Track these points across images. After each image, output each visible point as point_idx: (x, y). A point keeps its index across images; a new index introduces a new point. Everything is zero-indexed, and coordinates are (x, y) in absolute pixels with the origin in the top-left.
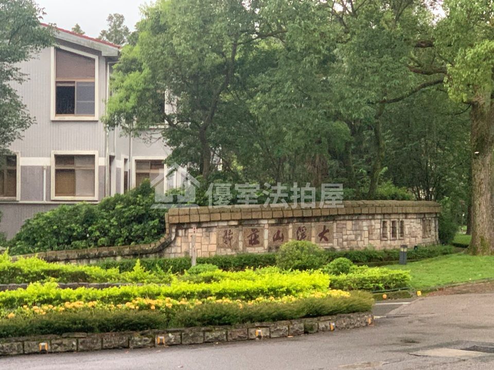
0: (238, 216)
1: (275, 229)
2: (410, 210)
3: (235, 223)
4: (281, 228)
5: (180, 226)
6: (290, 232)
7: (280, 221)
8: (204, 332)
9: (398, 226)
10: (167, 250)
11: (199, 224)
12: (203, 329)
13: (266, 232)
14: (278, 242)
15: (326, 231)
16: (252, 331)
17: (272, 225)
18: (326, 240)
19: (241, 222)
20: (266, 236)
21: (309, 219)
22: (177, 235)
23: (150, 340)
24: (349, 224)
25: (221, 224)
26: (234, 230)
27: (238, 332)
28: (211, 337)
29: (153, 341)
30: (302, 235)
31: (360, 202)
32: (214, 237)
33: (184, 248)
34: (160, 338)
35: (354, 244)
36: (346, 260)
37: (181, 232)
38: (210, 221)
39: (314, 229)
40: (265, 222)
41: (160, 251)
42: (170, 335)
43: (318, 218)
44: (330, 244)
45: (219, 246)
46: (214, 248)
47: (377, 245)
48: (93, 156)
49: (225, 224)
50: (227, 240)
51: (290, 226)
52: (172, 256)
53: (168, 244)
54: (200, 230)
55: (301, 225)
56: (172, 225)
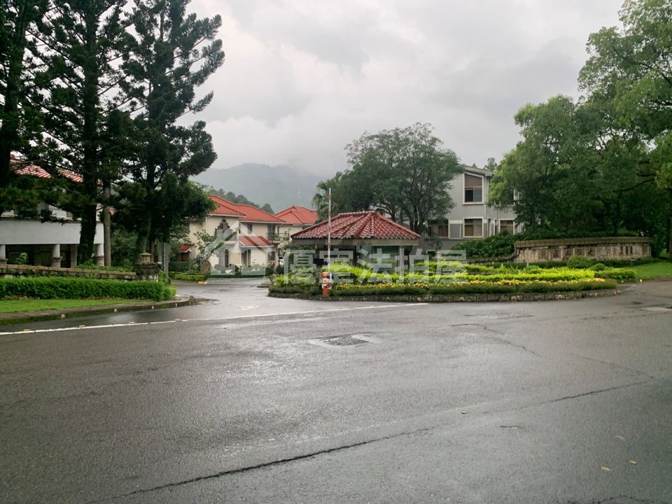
0: (549, 245)
1: (566, 250)
2: (635, 241)
3: (546, 248)
4: (569, 250)
5: (521, 249)
6: (574, 252)
7: (569, 246)
9: (629, 249)
10: (515, 259)
11: (530, 248)
13: (562, 252)
14: (567, 256)
15: (591, 251)
16: (556, 295)
17: (565, 248)
18: (592, 255)
19: (550, 247)
20: (562, 253)
21: (583, 246)
22: (520, 253)
24: (604, 248)
25: (540, 248)
26: (546, 251)
27: (550, 296)
30: (579, 253)
31: (610, 238)
32: (537, 254)
33: (523, 258)
34: (513, 297)
35: (606, 257)
36: (602, 264)
38: (535, 247)
39: (585, 250)
40: (561, 247)
41: (512, 259)
42: (518, 296)
43: (587, 246)
44: (593, 258)
45: (539, 258)
46: (537, 258)
47: (618, 258)
48: (481, 220)
49: (542, 248)
50: (543, 255)
51: (574, 249)
52: (518, 262)
53: (516, 257)
54: (530, 251)
55: (578, 248)
56: (517, 248)
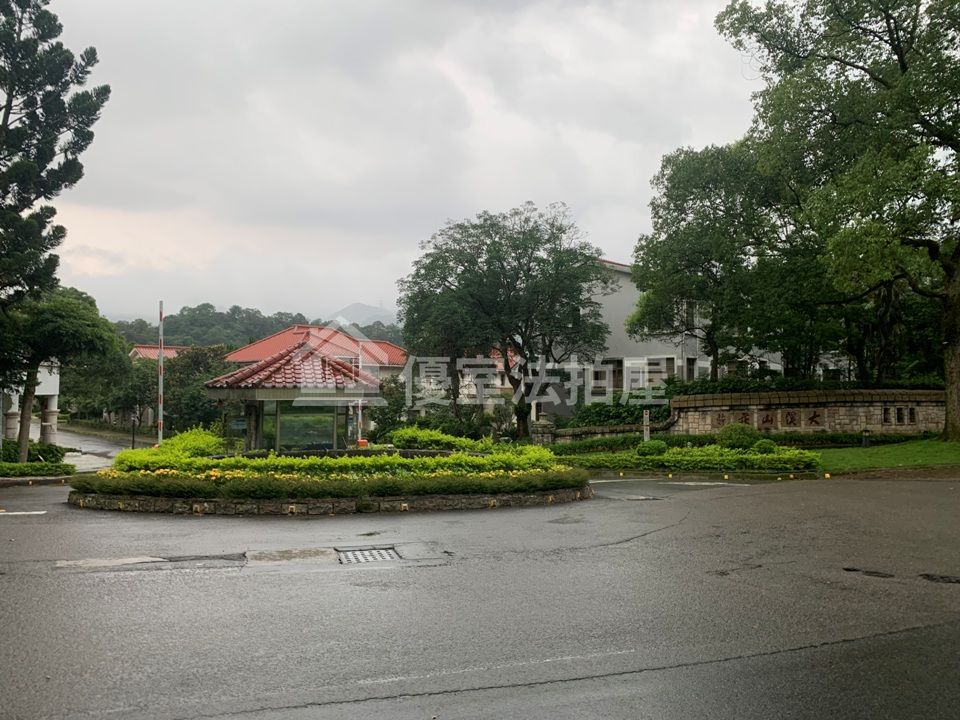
0: (729, 403)
1: (764, 413)
3: (727, 408)
4: (769, 413)
5: (681, 410)
6: (779, 416)
7: (768, 407)
8: (236, 504)
9: (906, 413)
10: (672, 429)
11: (696, 409)
12: (235, 501)
13: (756, 416)
14: (767, 425)
15: (815, 416)
16: (284, 506)
17: (761, 410)
18: (817, 423)
19: (732, 407)
20: (756, 419)
21: (798, 405)
22: (679, 417)
23: (188, 507)
24: (842, 411)
25: (714, 409)
26: (726, 414)
27: (270, 506)
28: (241, 509)
29: (191, 509)
30: (791, 421)
32: (709, 420)
33: (685, 427)
35: (848, 428)
36: (769, 441)
37: (682, 415)
38: (705, 406)
39: (803, 415)
40: (754, 407)
41: (667, 428)
42: (206, 504)
43: (807, 405)
44: (820, 428)
45: (713, 426)
46: (709, 427)
47: (877, 428)
48: (673, 359)
49: (718, 409)
50: (720, 421)
51: (779, 411)
52: (676, 433)
53: (673, 424)
54: (697, 413)
55: (791, 410)
56: (675, 409)
